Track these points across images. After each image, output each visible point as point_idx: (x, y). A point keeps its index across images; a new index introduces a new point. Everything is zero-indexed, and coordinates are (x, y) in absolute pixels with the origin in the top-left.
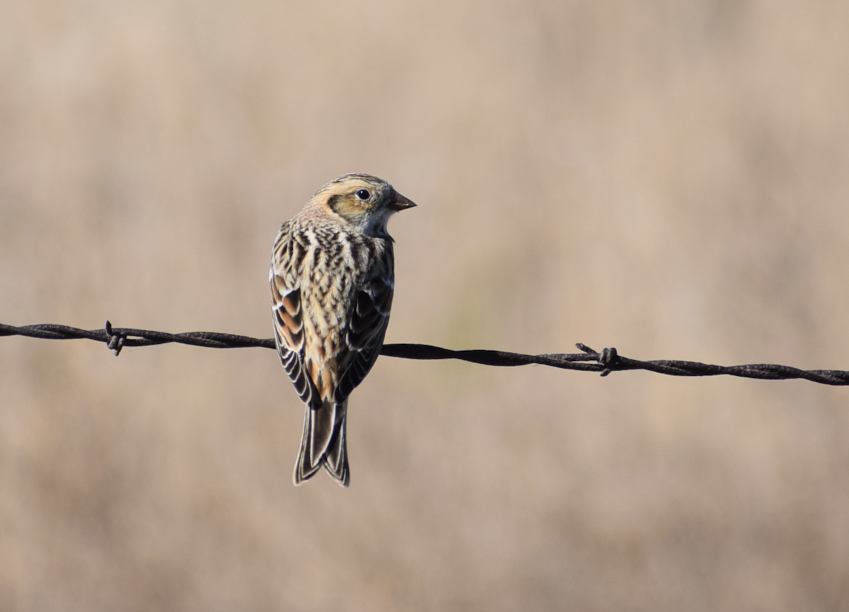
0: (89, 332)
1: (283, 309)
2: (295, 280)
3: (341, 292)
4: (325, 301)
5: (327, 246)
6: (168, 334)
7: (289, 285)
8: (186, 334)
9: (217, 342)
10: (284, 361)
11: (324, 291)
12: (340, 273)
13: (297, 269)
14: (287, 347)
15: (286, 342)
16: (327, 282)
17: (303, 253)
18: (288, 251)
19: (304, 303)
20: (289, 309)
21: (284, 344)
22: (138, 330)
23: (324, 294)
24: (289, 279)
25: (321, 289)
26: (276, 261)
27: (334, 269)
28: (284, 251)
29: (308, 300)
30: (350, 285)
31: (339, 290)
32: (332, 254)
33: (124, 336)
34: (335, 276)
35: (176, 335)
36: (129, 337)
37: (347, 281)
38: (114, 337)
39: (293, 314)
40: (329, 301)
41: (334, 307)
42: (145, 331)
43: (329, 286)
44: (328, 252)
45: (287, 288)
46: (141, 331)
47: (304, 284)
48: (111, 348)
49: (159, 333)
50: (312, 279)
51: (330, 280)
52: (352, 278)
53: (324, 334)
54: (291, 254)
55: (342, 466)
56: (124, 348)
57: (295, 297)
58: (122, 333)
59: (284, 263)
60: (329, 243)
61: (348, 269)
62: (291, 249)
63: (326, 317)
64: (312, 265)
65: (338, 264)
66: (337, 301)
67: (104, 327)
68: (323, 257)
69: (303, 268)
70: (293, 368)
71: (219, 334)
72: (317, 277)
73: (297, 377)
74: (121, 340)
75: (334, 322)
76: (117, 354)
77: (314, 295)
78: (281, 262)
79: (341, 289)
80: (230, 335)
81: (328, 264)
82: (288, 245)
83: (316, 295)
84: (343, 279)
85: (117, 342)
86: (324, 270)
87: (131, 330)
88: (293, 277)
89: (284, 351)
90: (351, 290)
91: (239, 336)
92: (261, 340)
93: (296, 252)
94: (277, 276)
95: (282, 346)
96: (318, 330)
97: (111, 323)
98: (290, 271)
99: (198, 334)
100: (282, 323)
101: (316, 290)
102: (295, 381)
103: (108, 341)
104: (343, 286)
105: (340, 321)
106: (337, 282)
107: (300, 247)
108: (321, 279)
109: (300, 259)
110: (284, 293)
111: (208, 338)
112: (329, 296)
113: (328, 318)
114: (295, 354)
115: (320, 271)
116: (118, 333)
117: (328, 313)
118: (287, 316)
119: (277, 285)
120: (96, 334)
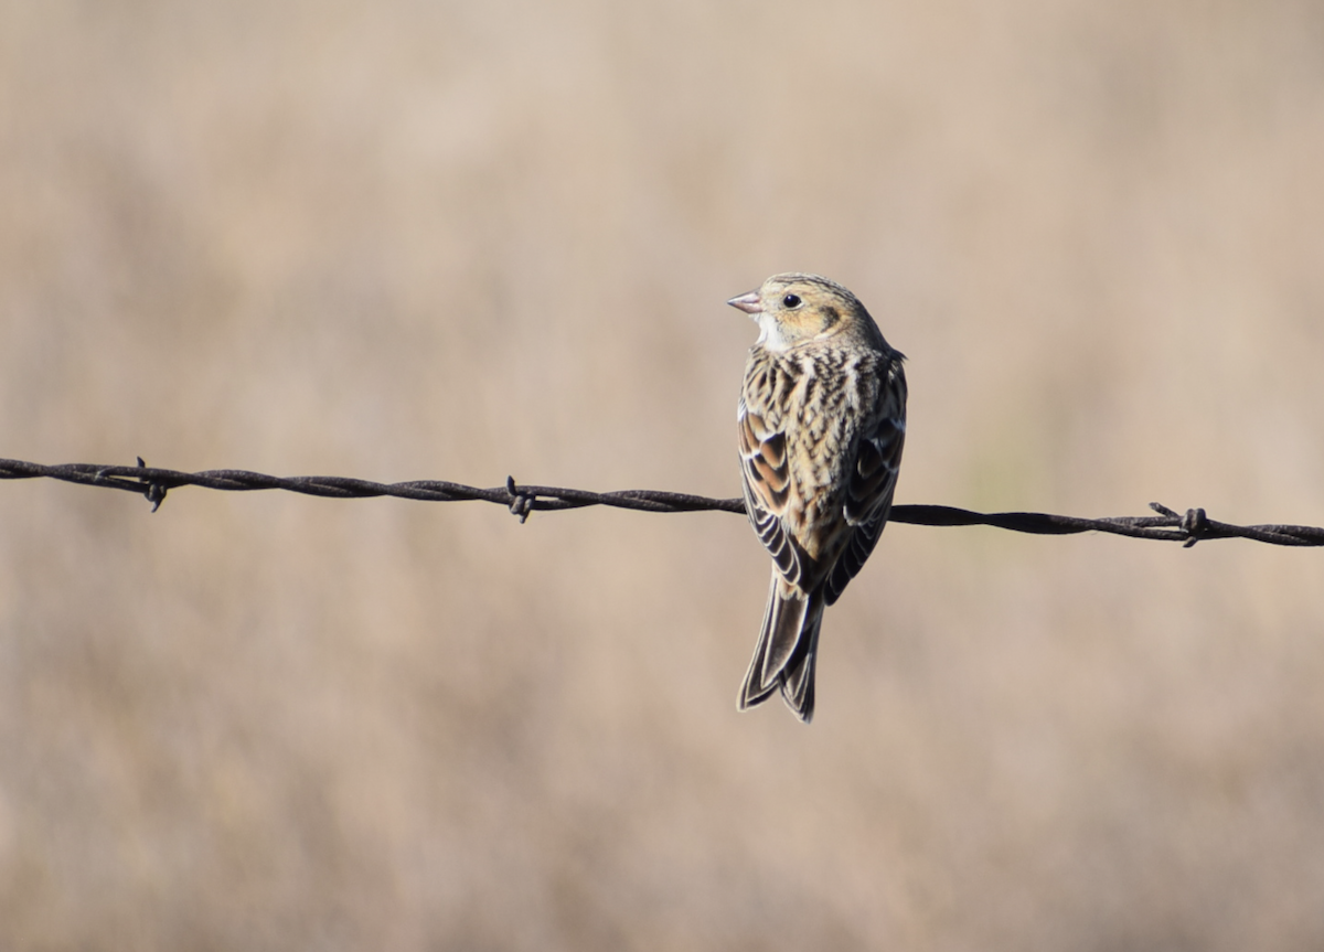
0: (484, 491)
1: (760, 458)
2: (780, 420)
3: (839, 442)
4: (816, 451)
5: (827, 376)
6: (592, 494)
7: (770, 426)
8: (617, 493)
9: (659, 504)
10: (760, 528)
11: (816, 437)
12: (839, 414)
13: (782, 404)
14: (765, 509)
15: (764, 501)
16: (821, 427)
17: (790, 385)
18: (768, 380)
19: (789, 451)
20: (769, 458)
21: (761, 505)
22: (551, 489)
23: (816, 442)
24: (770, 418)
25: (812, 434)
26: (750, 396)
27: (831, 409)
28: (763, 381)
29: (793, 447)
30: (852, 432)
31: (836, 438)
32: (831, 388)
33: (532, 497)
34: (832, 418)
35: (604, 495)
36: (538, 498)
37: (847, 427)
38: (519, 499)
39: (775, 465)
40: (821, 452)
41: (828, 461)
42: (560, 490)
43: (823, 431)
44: (826, 385)
45: (767, 430)
46: (556, 489)
47: (789, 426)
48: (515, 513)
49: (580, 492)
50: (801, 419)
51: (826, 424)
52: (854, 423)
53: (809, 494)
54: (773, 386)
55: (804, 692)
56: (533, 514)
57: (778, 443)
58: (529, 493)
59: (764, 397)
60: (830, 372)
61: (850, 410)
62: (773, 379)
63: (816, 472)
64: (803, 401)
65: (837, 402)
66: (832, 453)
67: (505, 484)
68: (818, 391)
69: (791, 404)
70: (774, 537)
71: (661, 493)
72: (808, 417)
73: (780, 549)
74: (528, 502)
75: (826, 479)
76: (523, 521)
77: (801, 441)
78: (759, 396)
79: (838, 436)
80: (677, 495)
81: (824, 401)
82: (769, 374)
83: (804, 442)
84: (843, 423)
85: (523, 505)
86: (817, 409)
87: (541, 488)
88: (777, 416)
89: (760, 514)
90: (853, 438)
91: (689, 496)
92: (719, 502)
93: (780, 383)
94: (753, 414)
95: (757, 507)
96: (801, 490)
97: (514, 478)
98: (772, 407)
99: (634, 494)
100: (758, 476)
101: (805, 435)
102: (776, 555)
103: (510, 503)
104: (842, 433)
105: (833, 480)
106: (835, 426)
107: (787, 377)
108: (812, 421)
109: (786, 393)
110: (763, 437)
111: (647, 498)
112: (821, 445)
113: (818, 474)
114: (777, 519)
115: (813, 409)
116: (524, 493)
117: (818, 467)
118: (766, 468)
119: (752, 426)
120: (493, 493)
